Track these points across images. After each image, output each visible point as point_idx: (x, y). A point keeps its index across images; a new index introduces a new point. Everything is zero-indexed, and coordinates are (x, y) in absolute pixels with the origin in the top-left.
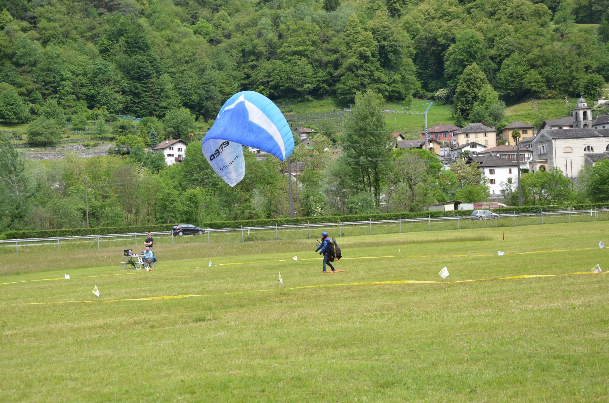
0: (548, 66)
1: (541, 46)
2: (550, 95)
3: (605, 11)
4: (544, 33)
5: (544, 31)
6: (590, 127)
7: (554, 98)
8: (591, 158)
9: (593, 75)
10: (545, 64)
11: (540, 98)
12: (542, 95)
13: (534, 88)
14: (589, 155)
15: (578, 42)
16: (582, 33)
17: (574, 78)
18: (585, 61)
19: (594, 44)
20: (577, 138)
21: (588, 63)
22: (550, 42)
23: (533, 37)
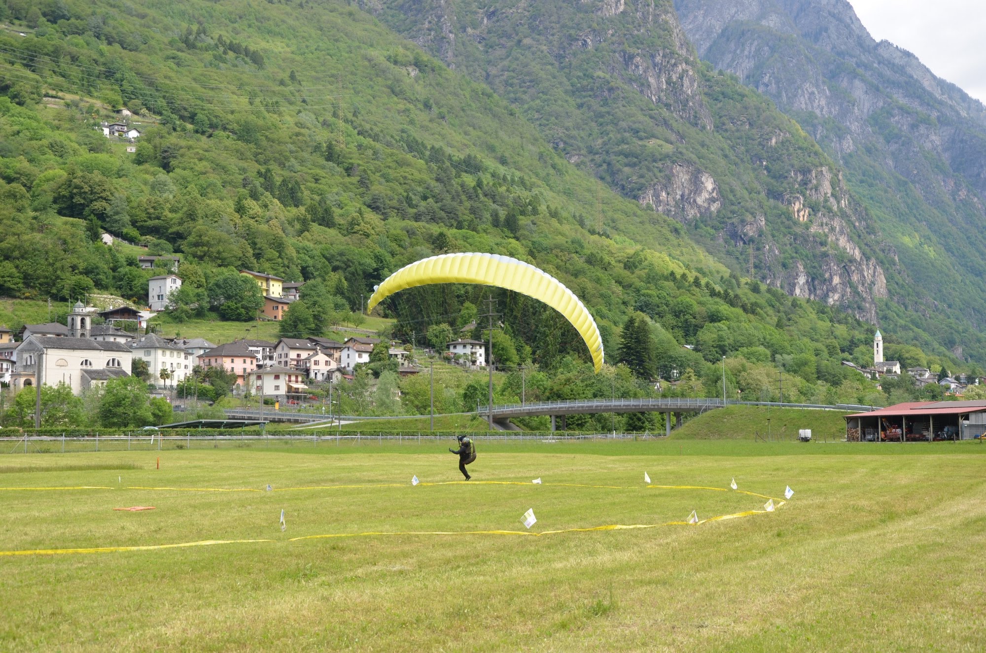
0: (26, 259)
1: (18, 235)
2: (27, 294)
3: (88, 206)
4: (22, 220)
5: (21, 217)
6: (88, 337)
7: (33, 299)
8: (89, 375)
9: (81, 276)
10: (22, 257)
11: (14, 297)
12: (18, 294)
13: (8, 285)
14: (86, 371)
15: (63, 236)
16: (68, 227)
17: (58, 277)
18: (71, 259)
19: (81, 241)
20: (74, 349)
21: (75, 263)
22: (29, 231)
23: (9, 222)
